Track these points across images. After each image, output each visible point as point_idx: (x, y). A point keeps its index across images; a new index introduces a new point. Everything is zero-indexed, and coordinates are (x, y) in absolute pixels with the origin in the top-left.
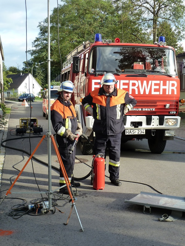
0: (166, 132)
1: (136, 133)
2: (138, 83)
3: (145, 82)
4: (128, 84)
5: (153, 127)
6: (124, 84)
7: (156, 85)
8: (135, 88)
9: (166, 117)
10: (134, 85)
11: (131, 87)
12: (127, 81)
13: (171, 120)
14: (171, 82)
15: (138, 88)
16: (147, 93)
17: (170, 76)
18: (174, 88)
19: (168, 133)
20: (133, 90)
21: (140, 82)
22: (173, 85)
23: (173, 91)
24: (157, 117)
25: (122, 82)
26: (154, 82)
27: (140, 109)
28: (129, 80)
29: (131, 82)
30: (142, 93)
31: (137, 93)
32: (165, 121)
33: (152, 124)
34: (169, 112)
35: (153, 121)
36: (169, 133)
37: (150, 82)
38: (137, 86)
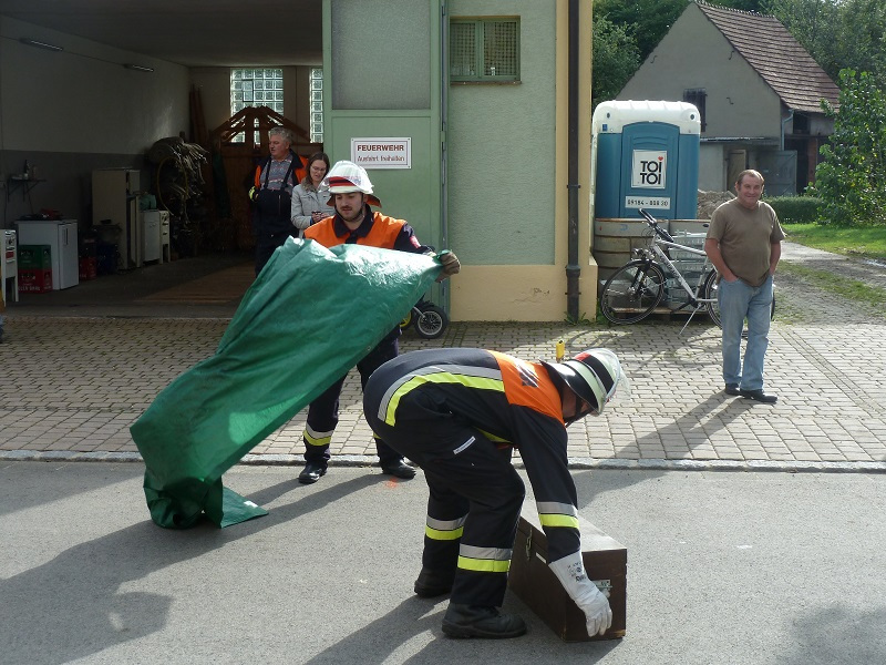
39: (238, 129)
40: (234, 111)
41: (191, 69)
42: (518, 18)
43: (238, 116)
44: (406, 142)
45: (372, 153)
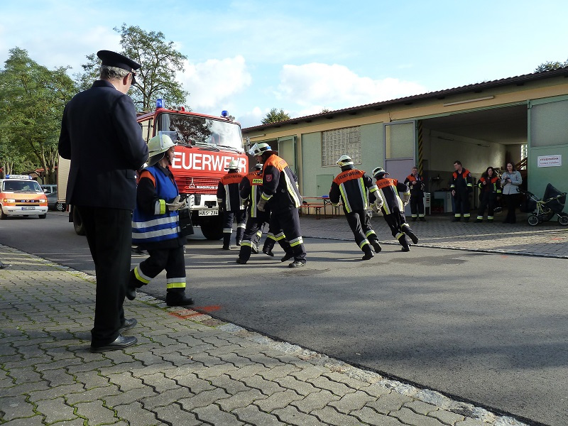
1: (210, 214)
2: (211, 158)
3: (218, 157)
4: (201, 158)
6: (197, 158)
7: (228, 160)
8: (208, 163)
10: (207, 159)
11: (204, 162)
12: (200, 155)
14: (242, 159)
15: (211, 163)
16: (220, 169)
17: (239, 153)
18: (244, 166)
20: (206, 166)
21: (213, 156)
22: (243, 162)
23: (243, 169)
25: (195, 155)
26: (226, 158)
27: (213, 188)
28: (202, 154)
29: (205, 156)
30: (215, 169)
31: (210, 169)
37: (223, 157)
38: (210, 161)
39: (523, 165)
40: (522, 159)
41: (507, 146)
43: (524, 160)
44: (559, 156)
45: (546, 161)
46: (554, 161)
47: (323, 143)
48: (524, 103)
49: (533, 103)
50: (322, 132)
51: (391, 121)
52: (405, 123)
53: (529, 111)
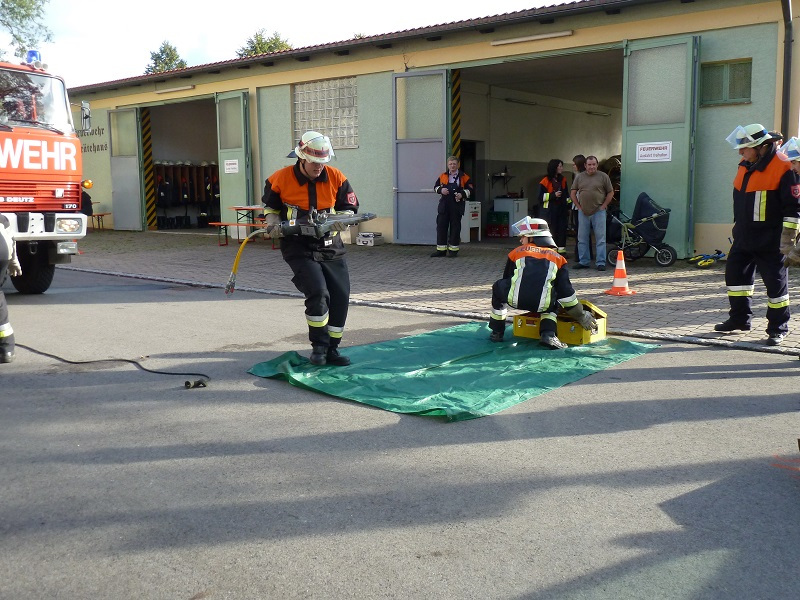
0: (60, 244)
5: (33, 235)
7: (32, 148)
9: (58, 215)
13: (68, 222)
17: (60, 133)
19: (63, 247)
24: (41, 216)
32: (57, 223)
33: (30, 229)
34: (63, 206)
35: (31, 223)
36: (66, 248)
42: (751, 59)
44: (669, 144)
45: (649, 152)
46: (660, 152)
47: (294, 106)
48: (618, 46)
49: (634, 47)
50: (293, 85)
51: (407, 69)
52: (428, 74)
53: (626, 61)
